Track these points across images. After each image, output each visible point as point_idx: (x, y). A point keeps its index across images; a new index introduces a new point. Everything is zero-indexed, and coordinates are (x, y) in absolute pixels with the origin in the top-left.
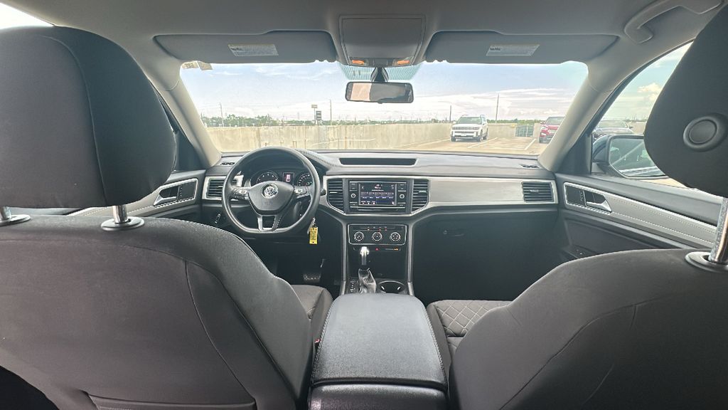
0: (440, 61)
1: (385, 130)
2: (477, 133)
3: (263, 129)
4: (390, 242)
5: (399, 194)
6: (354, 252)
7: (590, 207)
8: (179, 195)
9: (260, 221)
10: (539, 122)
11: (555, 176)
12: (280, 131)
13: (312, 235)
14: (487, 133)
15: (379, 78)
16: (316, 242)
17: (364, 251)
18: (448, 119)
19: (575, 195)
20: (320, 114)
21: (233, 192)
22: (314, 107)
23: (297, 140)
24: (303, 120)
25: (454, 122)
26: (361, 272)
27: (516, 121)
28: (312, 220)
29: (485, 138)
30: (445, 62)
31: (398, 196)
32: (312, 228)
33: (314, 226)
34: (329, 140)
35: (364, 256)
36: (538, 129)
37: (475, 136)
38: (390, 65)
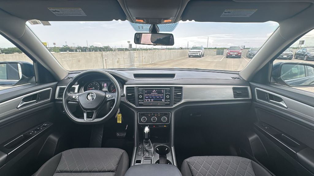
0: (190, 20)
1: (160, 52)
2: (200, 54)
3: (104, 53)
4: (162, 122)
5: (166, 95)
6: (141, 129)
7: (272, 103)
8: (38, 98)
9: (85, 115)
10: (226, 49)
11: (250, 84)
12: (112, 53)
13: (118, 118)
14: (204, 54)
15: (154, 31)
16: (121, 122)
17: (147, 130)
18: (187, 48)
19: (262, 95)
20: (131, 45)
21: (70, 97)
22: (129, 42)
23: (120, 58)
24: (124, 48)
25: (190, 49)
26: (145, 142)
27: (215, 48)
28: (118, 110)
29: (203, 56)
30: (193, 21)
31: (166, 96)
32: (118, 114)
33: (119, 113)
34: (135, 58)
35: (147, 133)
36: (226, 52)
37: (199, 55)
38: (160, 23)
